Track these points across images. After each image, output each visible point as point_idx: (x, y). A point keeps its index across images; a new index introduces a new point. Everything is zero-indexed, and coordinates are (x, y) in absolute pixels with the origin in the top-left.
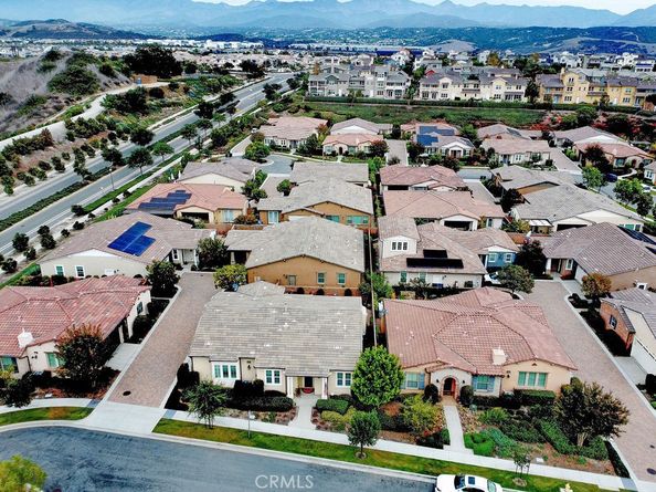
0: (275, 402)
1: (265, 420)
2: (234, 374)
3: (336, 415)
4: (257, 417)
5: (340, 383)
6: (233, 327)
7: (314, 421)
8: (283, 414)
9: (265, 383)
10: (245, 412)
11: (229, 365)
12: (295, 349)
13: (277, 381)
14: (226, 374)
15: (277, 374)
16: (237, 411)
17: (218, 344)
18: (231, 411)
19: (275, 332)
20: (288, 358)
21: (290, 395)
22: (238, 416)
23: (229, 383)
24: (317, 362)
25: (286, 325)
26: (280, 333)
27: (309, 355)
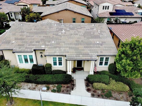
0: (60, 77)
1: (54, 91)
2: (32, 60)
3: (103, 86)
4: (48, 89)
5: (101, 64)
6: (31, 33)
7: (88, 90)
8: (66, 86)
9: (53, 66)
10: (39, 86)
11: (28, 55)
12: (71, 44)
13: (60, 64)
14: (26, 61)
15: (60, 60)
16: (34, 85)
17: (20, 42)
18: (30, 85)
19: (57, 35)
20: (67, 49)
21: (69, 73)
22: (34, 89)
23: (29, 66)
24: (87, 51)
25: (63, 31)
26: (60, 36)
27: (81, 47)
